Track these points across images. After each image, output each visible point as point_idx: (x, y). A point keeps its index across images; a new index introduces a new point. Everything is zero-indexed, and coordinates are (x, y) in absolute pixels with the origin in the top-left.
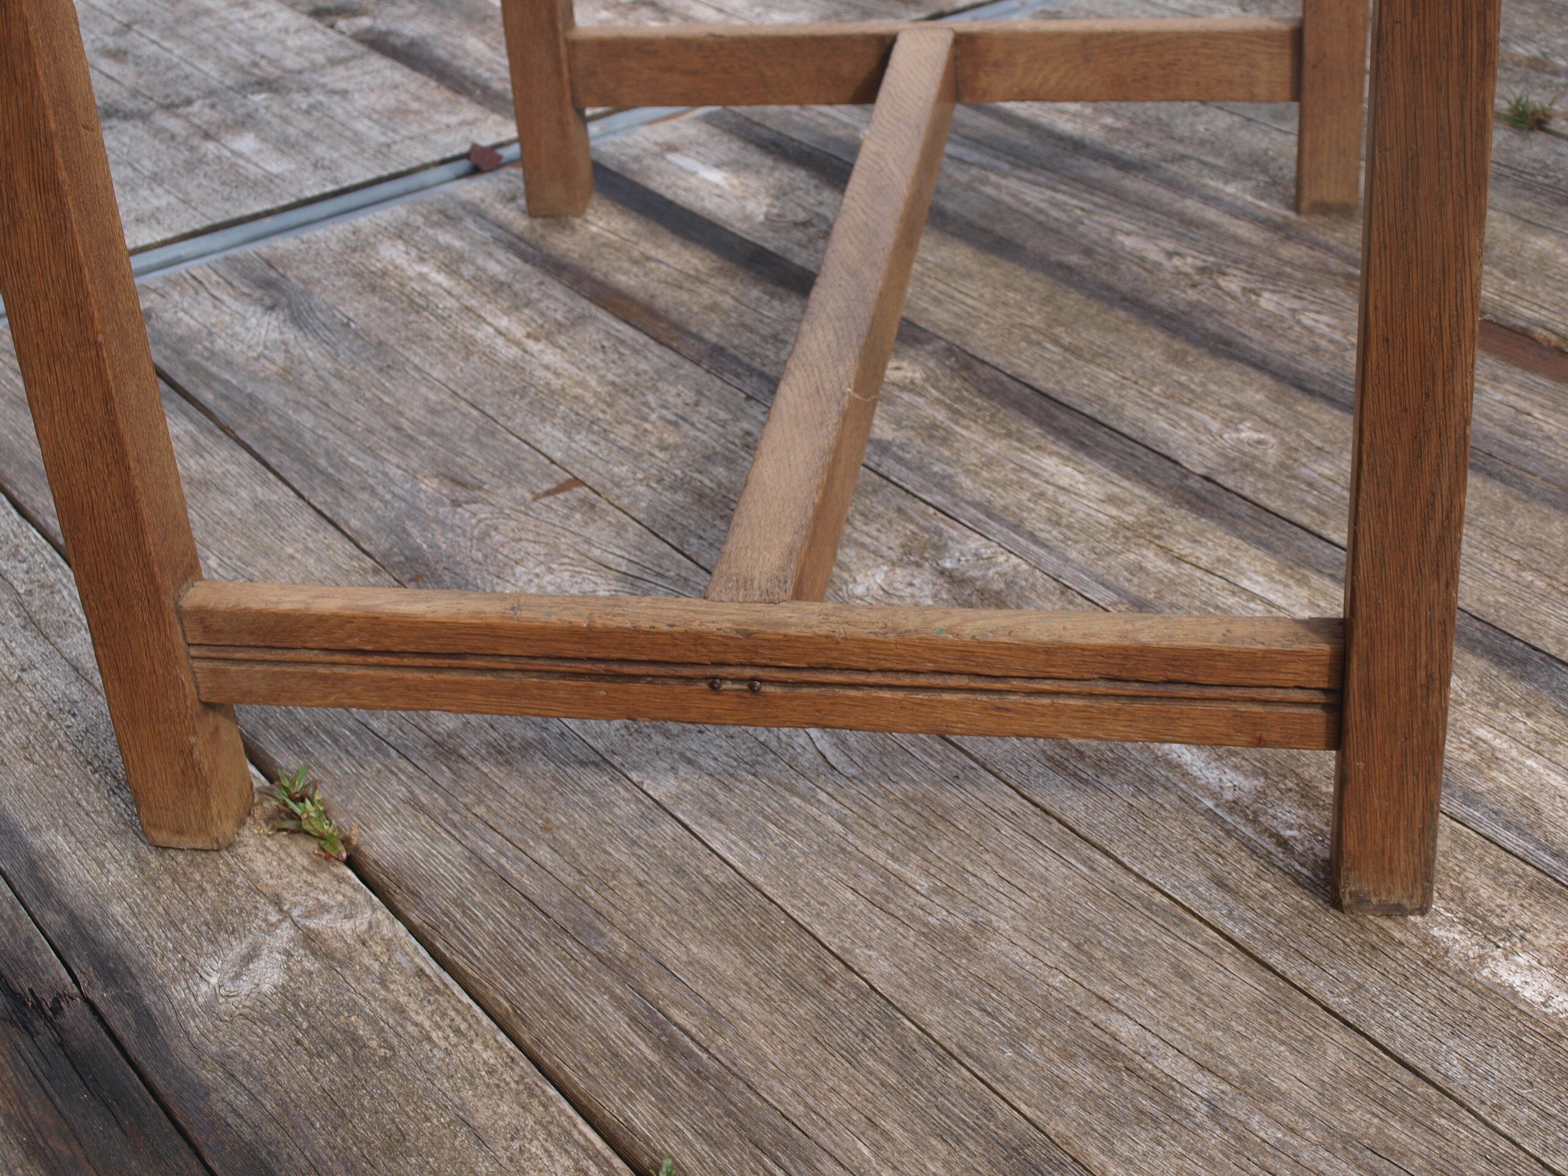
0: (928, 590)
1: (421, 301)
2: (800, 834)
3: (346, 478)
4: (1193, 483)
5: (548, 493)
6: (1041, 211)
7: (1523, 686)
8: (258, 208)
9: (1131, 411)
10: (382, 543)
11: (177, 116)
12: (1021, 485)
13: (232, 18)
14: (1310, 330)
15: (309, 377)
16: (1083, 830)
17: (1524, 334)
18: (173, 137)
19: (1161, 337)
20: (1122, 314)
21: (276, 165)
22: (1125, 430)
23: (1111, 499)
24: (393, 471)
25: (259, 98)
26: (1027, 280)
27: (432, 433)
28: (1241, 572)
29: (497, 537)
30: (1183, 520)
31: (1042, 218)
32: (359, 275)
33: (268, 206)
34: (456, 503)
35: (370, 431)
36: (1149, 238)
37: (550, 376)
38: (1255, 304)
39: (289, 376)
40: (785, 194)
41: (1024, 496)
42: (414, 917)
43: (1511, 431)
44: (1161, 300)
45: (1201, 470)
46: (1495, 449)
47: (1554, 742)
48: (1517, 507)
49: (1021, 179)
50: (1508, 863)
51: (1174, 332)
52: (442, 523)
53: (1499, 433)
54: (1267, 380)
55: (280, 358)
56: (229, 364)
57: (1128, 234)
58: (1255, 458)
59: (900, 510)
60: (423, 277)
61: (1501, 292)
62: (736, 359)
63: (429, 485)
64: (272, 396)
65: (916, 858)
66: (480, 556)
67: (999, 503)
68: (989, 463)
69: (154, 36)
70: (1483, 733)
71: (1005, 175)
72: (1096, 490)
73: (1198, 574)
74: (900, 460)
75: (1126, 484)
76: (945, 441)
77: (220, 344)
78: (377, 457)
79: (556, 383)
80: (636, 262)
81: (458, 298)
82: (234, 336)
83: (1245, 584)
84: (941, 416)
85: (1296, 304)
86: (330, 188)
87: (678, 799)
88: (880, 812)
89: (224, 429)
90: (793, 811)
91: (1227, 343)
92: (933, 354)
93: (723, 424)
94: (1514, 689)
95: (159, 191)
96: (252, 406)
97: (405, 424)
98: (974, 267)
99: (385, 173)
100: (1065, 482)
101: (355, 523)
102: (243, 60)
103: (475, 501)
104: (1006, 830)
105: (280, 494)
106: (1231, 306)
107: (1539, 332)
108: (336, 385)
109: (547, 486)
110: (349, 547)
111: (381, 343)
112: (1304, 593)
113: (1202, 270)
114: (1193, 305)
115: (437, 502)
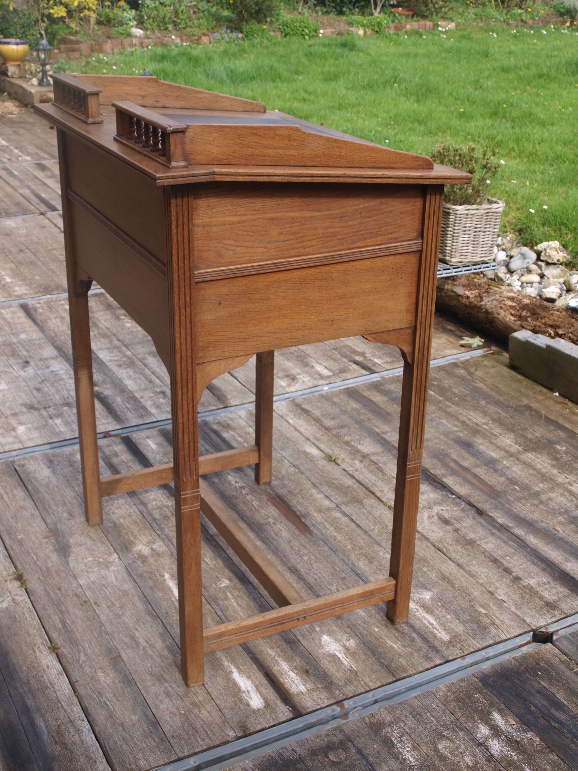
3: (50, 511)
4: (209, 537)
7: (242, 586)
8: (55, 440)
10: (52, 526)
11: (46, 411)
13: (67, 382)
14: (253, 505)
15: (51, 486)
17: (294, 512)
18: (43, 417)
21: (63, 429)
24: (60, 511)
25: (66, 408)
27: (70, 503)
28: (206, 556)
29: (73, 528)
32: (70, 462)
33: (57, 440)
34: (69, 520)
35: (59, 501)
38: (246, 497)
39: (47, 486)
40: (166, 454)
42: (32, 599)
43: (276, 534)
44: (228, 493)
45: (211, 534)
46: (270, 538)
51: (225, 502)
52: (64, 523)
53: (273, 535)
55: (47, 480)
56: (36, 480)
59: (151, 534)
63: (65, 515)
64: (42, 490)
66: (69, 532)
67: (170, 535)
69: (48, 385)
74: (157, 523)
76: (167, 520)
77: (36, 475)
78: (58, 507)
80: (127, 467)
82: (39, 473)
83: (206, 559)
84: (169, 514)
85: (253, 498)
86: (72, 437)
87: (84, 584)
89: (30, 495)
90: (102, 589)
91: (234, 506)
93: (127, 509)
95: (36, 432)
96: (38, 491)
97: (66, 500)
101: (48, 521)
102: (66, 396)
103: (72, 520)
105: (36, 513)
106: (241, 497)
107: (298, 512)
108: (56, 489)
110: (45, 526)
111: (68, 480)
113: (241, 487)
114: (233, 496)
115: (65, 519)
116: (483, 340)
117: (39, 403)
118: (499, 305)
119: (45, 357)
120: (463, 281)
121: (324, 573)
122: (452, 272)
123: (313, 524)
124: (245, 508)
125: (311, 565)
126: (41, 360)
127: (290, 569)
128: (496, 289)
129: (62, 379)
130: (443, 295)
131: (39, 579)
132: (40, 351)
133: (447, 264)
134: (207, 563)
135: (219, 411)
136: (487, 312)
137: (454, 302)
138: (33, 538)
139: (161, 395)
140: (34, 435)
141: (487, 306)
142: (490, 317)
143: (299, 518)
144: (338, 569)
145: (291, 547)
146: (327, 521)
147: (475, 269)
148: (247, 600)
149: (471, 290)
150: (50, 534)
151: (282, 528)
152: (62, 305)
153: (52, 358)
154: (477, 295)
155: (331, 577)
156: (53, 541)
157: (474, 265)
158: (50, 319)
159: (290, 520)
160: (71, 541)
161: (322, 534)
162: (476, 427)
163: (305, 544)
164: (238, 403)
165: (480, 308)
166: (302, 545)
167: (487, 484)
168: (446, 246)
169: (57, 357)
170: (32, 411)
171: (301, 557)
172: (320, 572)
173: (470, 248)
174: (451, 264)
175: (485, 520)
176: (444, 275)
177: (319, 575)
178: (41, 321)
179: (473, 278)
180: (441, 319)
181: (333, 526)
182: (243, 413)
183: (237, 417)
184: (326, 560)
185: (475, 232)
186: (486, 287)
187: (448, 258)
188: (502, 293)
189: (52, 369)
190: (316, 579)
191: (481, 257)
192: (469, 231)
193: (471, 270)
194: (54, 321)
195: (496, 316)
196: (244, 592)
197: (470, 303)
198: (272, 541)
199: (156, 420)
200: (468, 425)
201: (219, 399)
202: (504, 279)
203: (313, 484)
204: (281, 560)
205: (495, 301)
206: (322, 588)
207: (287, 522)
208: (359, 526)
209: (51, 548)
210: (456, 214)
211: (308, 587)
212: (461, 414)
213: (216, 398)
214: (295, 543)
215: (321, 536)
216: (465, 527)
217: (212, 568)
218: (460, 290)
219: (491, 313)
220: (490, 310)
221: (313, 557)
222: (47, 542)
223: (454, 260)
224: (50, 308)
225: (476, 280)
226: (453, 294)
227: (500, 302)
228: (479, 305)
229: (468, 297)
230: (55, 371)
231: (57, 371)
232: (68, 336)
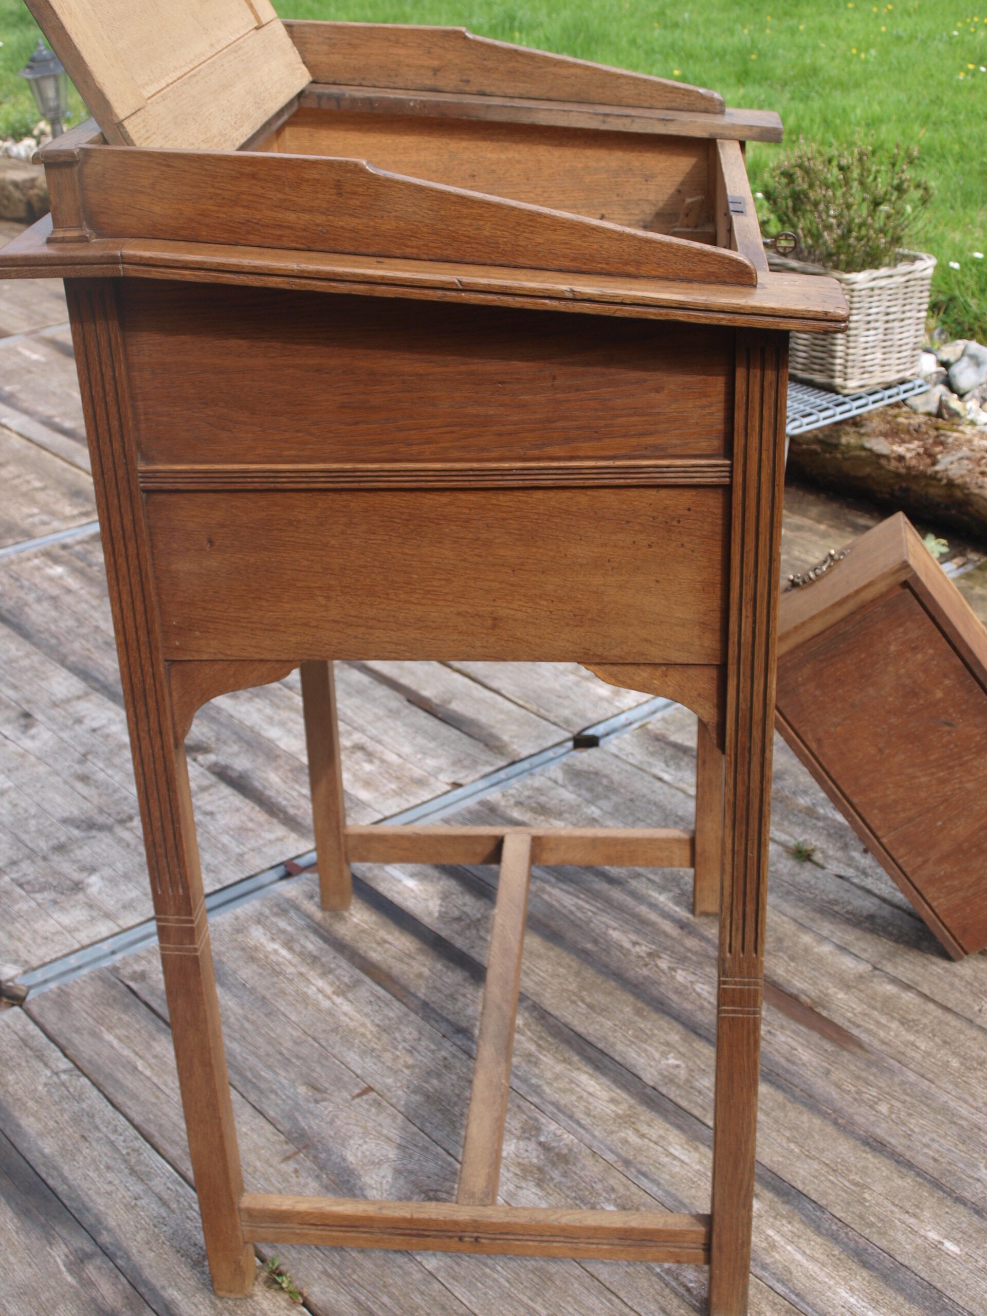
0: (535, 1154)
1: (277, 968)
2: (491, 1288)
3: (263, 1085)
4: (648, 1091)
5: (359, 1095)
6: (572, 912)
7: (787, 1207)
9: (620, 1047)
10: (286, 1125)
11: (127, 829)
12: (572, 1091)
14: (699, 995)
16: (608, 1285)
17: (796, 998)
18: (128, 845)
19: (632, 999)
20: (613, 984)
22: (617, 1058)
23: (612, 1101)
24: (285, 1082)
26: (568, 960)
27: (298, 1057)
28: (670, 1143)
29: (339, 1123)
30: (645, 1112)
31: (572, 917)
32: (243, 949)
34: (317, 1102)
35: (268, 1055)
36: (624, 932)
37: (347, 1020)
38: (673, 978)
40: (447, 897)
41: (574, 1098)
43: (788, 1060)
44: (631, 974)
45: (651, 1083)
46: (780, 1071)
47: (799, 1237)
48: (789, 1105)
49: (562, 890)
50: (779, 1300)
51: (637, 996)
52: (311, 1113)
53: (783, 1061)
54: (680, 1027)
57: (614, 929)
58: (676, 1076)
59: (519, 1107)
60: (276, 951)
61: (787, 971)
62: (434, 1010)
63: (302, 1090)
65: (540, 1300)
66: (332, 1133)
67: (562, 1102)
68: (557, 1077)
69: (100, 764)
70: (770, 1232)
71: (553, 886)
72: (604, 1095)
73: (652, 1145)
74: (521, 1079)
75: (618, 1091)
76: (536, 1064)
79: (352, 1025)
80: (379, 944)
81: (295, 966)
83: (672, 1150)
84: (533, 1048)
85: (692, 978)
87: (438, 1270)
88: (523, 1276)
90: (484, 1274)
91: (662, 1004)
92: (527, 1008)
93: (433, 1052)
94: (784, 1209)
95: (130, 886)
97: (284, 1051)
98: (542, 951)
99: (243, 876)
100: (591, 1090)
101: (272, 1113)
103: (324, 1100)
104: (576, 1285)
106: (664, 979)
107: (803, 998)
108: (247, 1025)
109: (357, 1091)
110: (271, 1128)
111: (264, 998)
112: (697, 1155)
113: (650, 955)
114: (646, 978)
115: (307, 1100)
116: (945, 542)
117: (101, 811)
118: (978, 469)
119: (60, 696)
120: (876, 424)
121: (942, 1141)
122: (853, 409)
123: (849, 1021)
124: (689, 1006)
125: (904, 1124)
126: (55, 705)
127: (866, 1143)
128: (956, 435)
130: (839, 456)
131: (325, 1272)
132: (44, 684)
133: (838, 394)
134: (682, 1162)
135: (504, 774)
136: (951, 485)
137: (870, 470)
138: (258, 1164)
141: (946, 472)
142: (958, 494)
143: (812, 1010)
144: (964, 1123)
145: (838, 1086)
146: (875, 1008)
147: (889, 397)
148: (819, 1240)
149: (903, 442)
150: (291, 1148)
151: (794, 1044)
152: (38, 569)
153: (79, 698)
154: (921, 450)
155: (961, 1146)
156: (308, 1164)
157: (886, 389)
158: (26, 604)
159: (798, 1020)
160: (351, 1158)
161: (883, 1042)
163: (864, 1074)
164: (531, 751)
165: (934, 477)
166: (858, 1078)
168: (834, 358)
169: (86, 694)
170: (94, 833)
171: (871, 1107)
172: (933, 1140)
174: (846, 391)
176: (838, 418)
177: (935, 1146)
178: (9, 611)
179: (895, 416)
181: (893, 1017)
182: (556, 773)
183: (550, 783)
184: (928, 1106)
185: (887, 322)
186: (933, 433)
187: (838, 381)
188: (970, 441)
189: (89, 723)
190: (935, 1160)
193: (882, 400)
194: (36, 607)
195: (976, 491)
196: (803, 1222)
197: (912, 468)
198: (788, 1076)
199: (380, 817)
201: (486, 745)
202: (962, 413)
203: (795, 920)
204: (835, 1123)
205: (966, 462)
206: (960, 1179)
207: (794, 1026)
208: (946, 1009)
209: (313, 1184)
210: (853, 290)
211: (930, 1182)
213: (481, 746)
214: (840, 1075)
215: (884, 1047)
217: (696, 1174)
218: (880, 446)
219: (962, 486)
220: (958, 481)
221: (898, 1104)
222: (296, 1171)
223: (851, 384)
224: (17, 580)
225: (901, 420)
226: (864, 454)
227: (978, 462)
228: (932, 471)
229: (902, 458)
230: (99, 729)
231: (104, 726)
232: (87, 641)
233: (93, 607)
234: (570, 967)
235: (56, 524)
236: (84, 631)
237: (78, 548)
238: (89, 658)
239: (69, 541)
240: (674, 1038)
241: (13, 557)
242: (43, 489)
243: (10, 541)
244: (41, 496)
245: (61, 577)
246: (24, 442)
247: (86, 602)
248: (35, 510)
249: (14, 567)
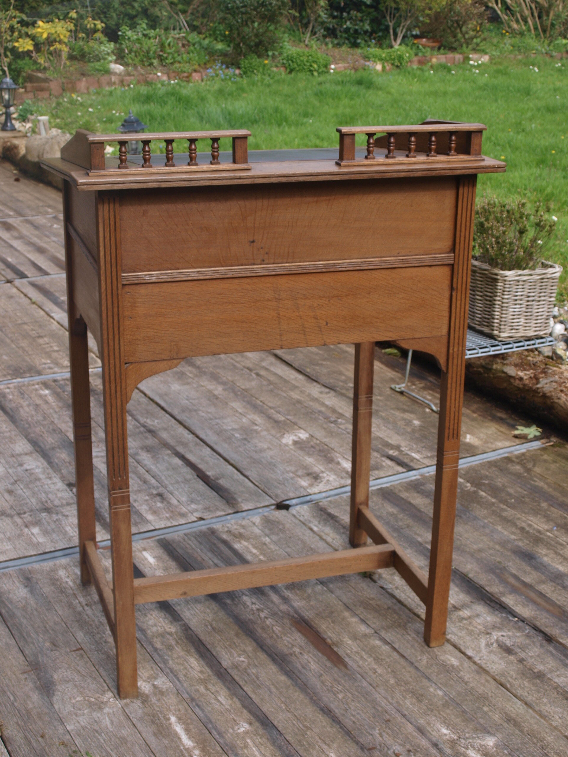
1: (63, 590)
3: (29, 640)
4: (222, 670)
5: (74, 651)
7: (264, 731)
8: (32, 554)
9: (219, 649)
10: (31, 658)
11: (21, 518)
12: (183, 665)
13: (45, 483)
14: (273, 631)
15: (29, 609)
17: (324, 640)
18: (17, 525)
19: (237, 628)
20: (231, 620)
21: (41, 540)
22: (214, 653)
23: (201, 672)
24: (41, 640)
25: (44, 515)
26: (214, 606)
27: (53, 630)
28: (220, 695)
29: (58, 661)
30: (214, 679)
32: (51, 579)
33: (35, 553)
34: (52, 651)
35: (39, 627)
36: (251, 598)
37: (86, 617)
38: (265, 622)
39: (24, 608)
40: (167, 569)
41: (182, 668)
43: (303, 667)
44: (243, 617)
45: (225, 667)
46: (296, 672)
47: (262, 745)
48: (292, 687)
51: (240, 627)
52: (46, 655)
53: (300, 667)
54: (255, 644)
55: (24, 602)
56: (11, 602)
57: (246, 595)
58: (240, 665)
59: (152, 668)
60: (67, 582)
61: (327, 627)
63: (47, 644)
64: (18, 613)
66: (52, 665)
67: (175, 669)
68: (179, 657)
69: (22, 487)
70: (249, 741)
72: (198, 669)
73: (210, 694)
74: (158, 654)
75: (207, 668)
76: (171, 650)
77: (11, 596)
78: (38, 635)
79: (87, 620)
81: (73, 590)
82: (15, 594)
83: (219, 698)
84: (173, 643)
85: (274, 623)
86: (53, 549)
87: (72, 730)
89: (4, 621)
90: (95, 736)
91: (251, 633)
92: (180, 625)
94: (261, 732)
95: (9, 543)
96: (13, 616)
97: (48, 627)
99: (68, 546)
100: (193, 665)
101: (27, 652)
102: (44, 500)
103: (56, 650)
105: (12, 642)
106: (259, 622)
108: (35, 613)
109: (74, 649)
110: (24, 659)
111: (50, 602)
113: (258, 610)
114: (249, 620)
115: (48, 649)
116: (540, 430)
117: (12, 507)
118: (559, 388)
119: (17, 452)
120: (515, 359)
121: (363, 715)
122: (502, 349)
123: (347, 654)
124: (264, 635)
125: (347, 704)
126: (13, 456)
127: (322, 710)
128: (555, 369)
129: (39, 479)
130: (491, 376)
131: (17, 723)
132: (11, 446)
133: (495, 340)
134: (221, 703)
135: (229, 517)
136: (544, 396)
137: (505, 385)
138: (9, 673)
139: (158, 498)
140: (7, 547)
141: (544, 389)
142: (548, 402)
143: (330, 646)
144: (380, 709)
145: (323, 682)
146: (364, 651)
147: (528, 345)
148: (272, 748)
149: (525, 370)
150: (29, 668)
151: (310, 659)
152: (36, 390)
153: (26, 454)
154: (532, 375)
155: (372, 719)
156: (33, 676)
157: (527, 341)
158: (22, 407)
159: (319, 649)
160: (56, 677)
161: (359, 666)
162: (538, 534)
163: (340, 679)
164: (250, 508)
165: (536, 391)
166: (335, 680)
167: (556, 604)
168: (494, 319)
169: (31, 453)
170: (3, 517)
171: (335, 694)
172: (358, 714)
173: (522, 320)
174: (500, 339)
175: (556, 648)
176: (492, 353)
177: (358, 716)
178: (11, 409)
179: (527, 356)
180: (489, 405)
181: (371, 656)
182: (257, 519)
183: (251, 524)
184: (366, 698)
185: (528, 301)
186: (543, 366)
187: (496, 332)
188: (562, 373)
189: (26, 466)
190: (354, 722)
191: (535, 331)
192: (521, 300)
193: (523, 346)
194: (27, 409)
195: (556, 401)
196: (268, 739)
197: (524, 385)
198: (298, 674)
199: (153, 528)
200: (528, 532)
201: (227, 502)
202: (564, 357)
203: (345, 604)
204: (311, 699)
205: (554, 384)
206: (362, 733)
207: (316, 652)
208: (403, 656)
209: (31, 685)
210: (505, 281)
211: (345, 731)
212: (519, 519)
213: (224, 502)
214: (327, 677)
215: (358, 669)
216: (531, 657)
217: (227, 709)
218: (511, 371)
219: (549, 398)
220: (548, 394)
221: (349, 695)
222: (26, 679)
223: (503, 335)
224: (22, 394)
225: (530, 358)
226: (503, 375)
227: (560, 384)
228: (535, 387)
229: (521, 379)
230: (30, 470)
231: (32, 469)
232: (44, 428)
233: (56, 412)
234: (213, 609)
235: (56, 369)
236: (45, 423)
237: (62, 382)
238: (42, 436)
239: (59, 378)
240: (249, 649)
241: (26, 383)
242: (57, 351)
243: (28, 375)
244: (55, 355)
245: (46, 396)
246: (59, 326)
247: (53, 409)
248: (49, 361)
249: (23, 388)
